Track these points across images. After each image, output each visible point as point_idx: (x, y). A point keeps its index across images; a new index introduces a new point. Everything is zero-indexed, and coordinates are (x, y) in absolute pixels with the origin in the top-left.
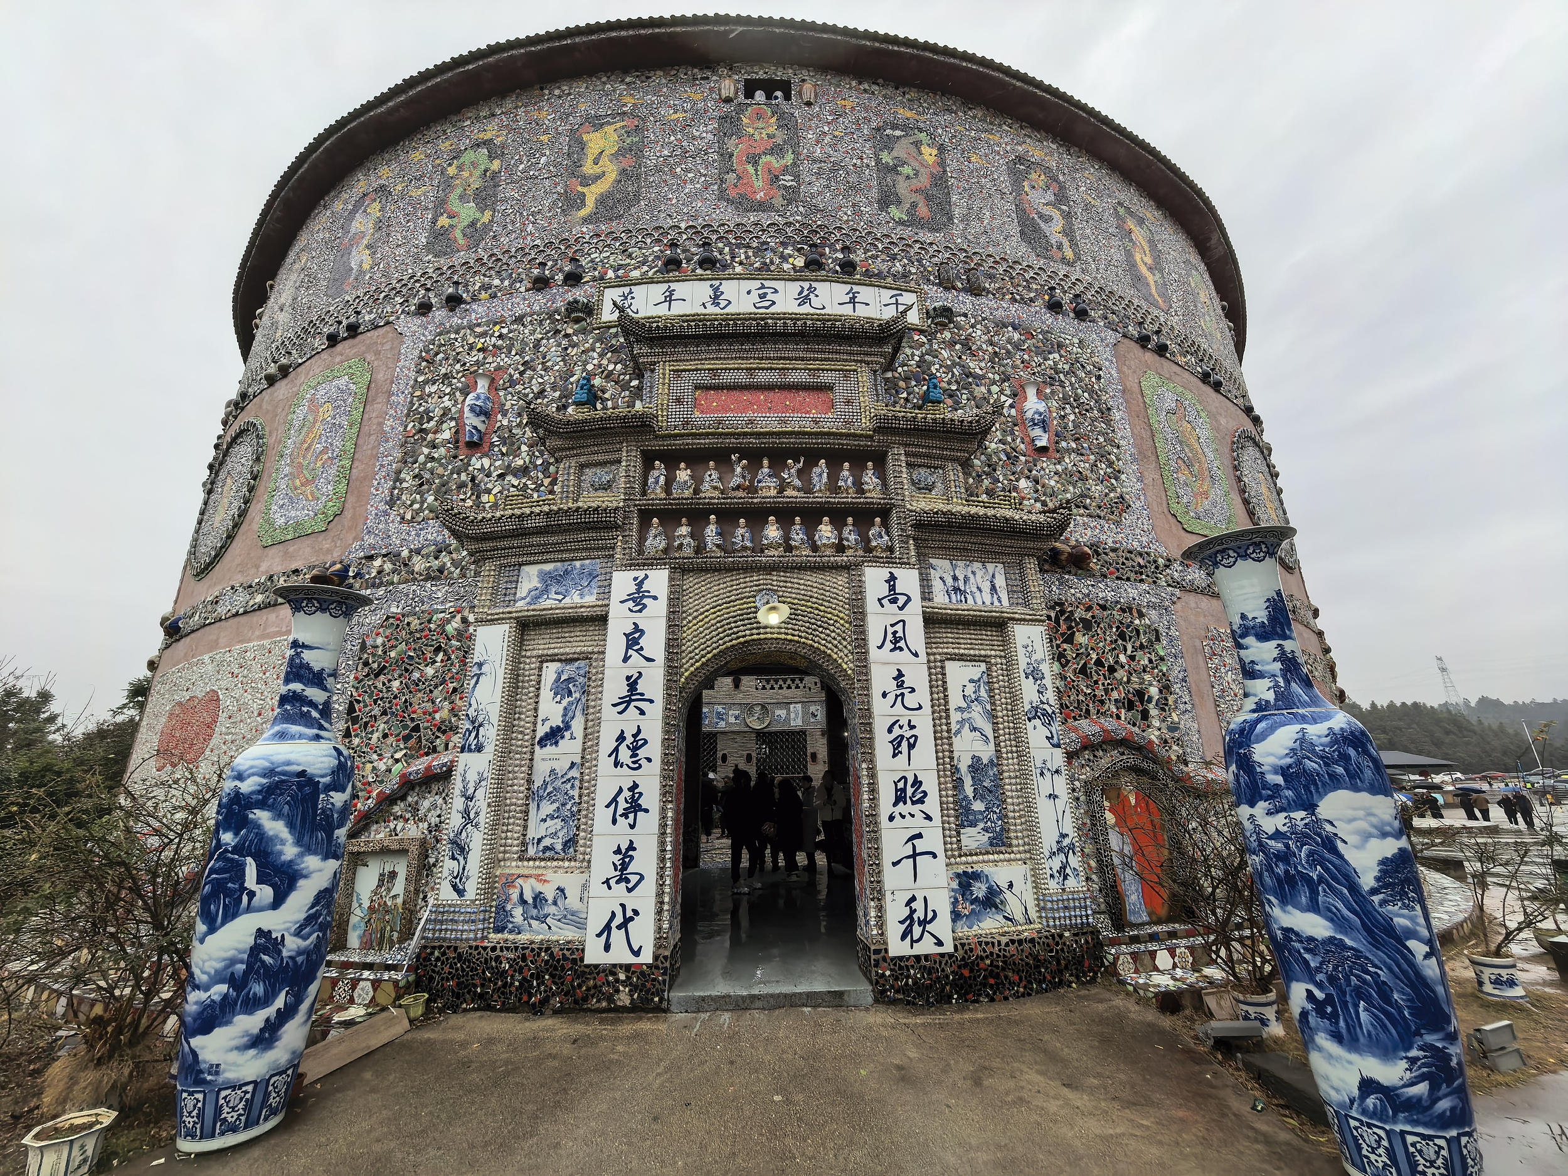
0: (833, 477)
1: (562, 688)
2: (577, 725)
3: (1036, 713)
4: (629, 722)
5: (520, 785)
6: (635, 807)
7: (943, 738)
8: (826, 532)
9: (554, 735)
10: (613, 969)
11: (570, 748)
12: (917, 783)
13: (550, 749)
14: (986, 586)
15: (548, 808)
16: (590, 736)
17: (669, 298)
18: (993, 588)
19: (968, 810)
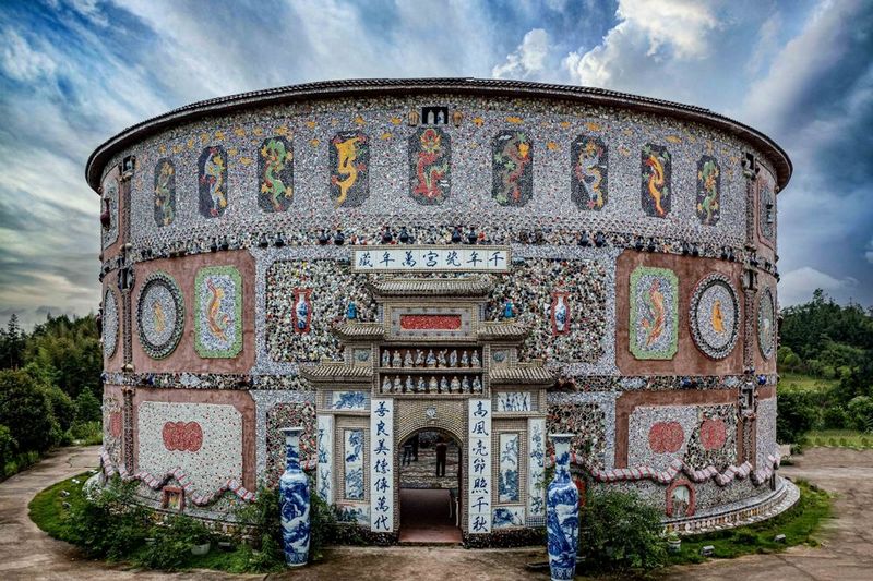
0: (460, 358)
1: (353, 441)
2: (361, 455)
3: (535, 454)
4: (381, 457)
5: (341, 474)
6: (384, 486)
7: (495, 463)
8: (455, 384)
9: (352, 458)
10: (380, 533)
11: (358, 463)
12: (483, 480)
13: (351, 463)
14: (521, 403)
15: (352, 483)
16: (367, 459)
17: (387, 259)
18: (525, 403)
19: (503, 488)
